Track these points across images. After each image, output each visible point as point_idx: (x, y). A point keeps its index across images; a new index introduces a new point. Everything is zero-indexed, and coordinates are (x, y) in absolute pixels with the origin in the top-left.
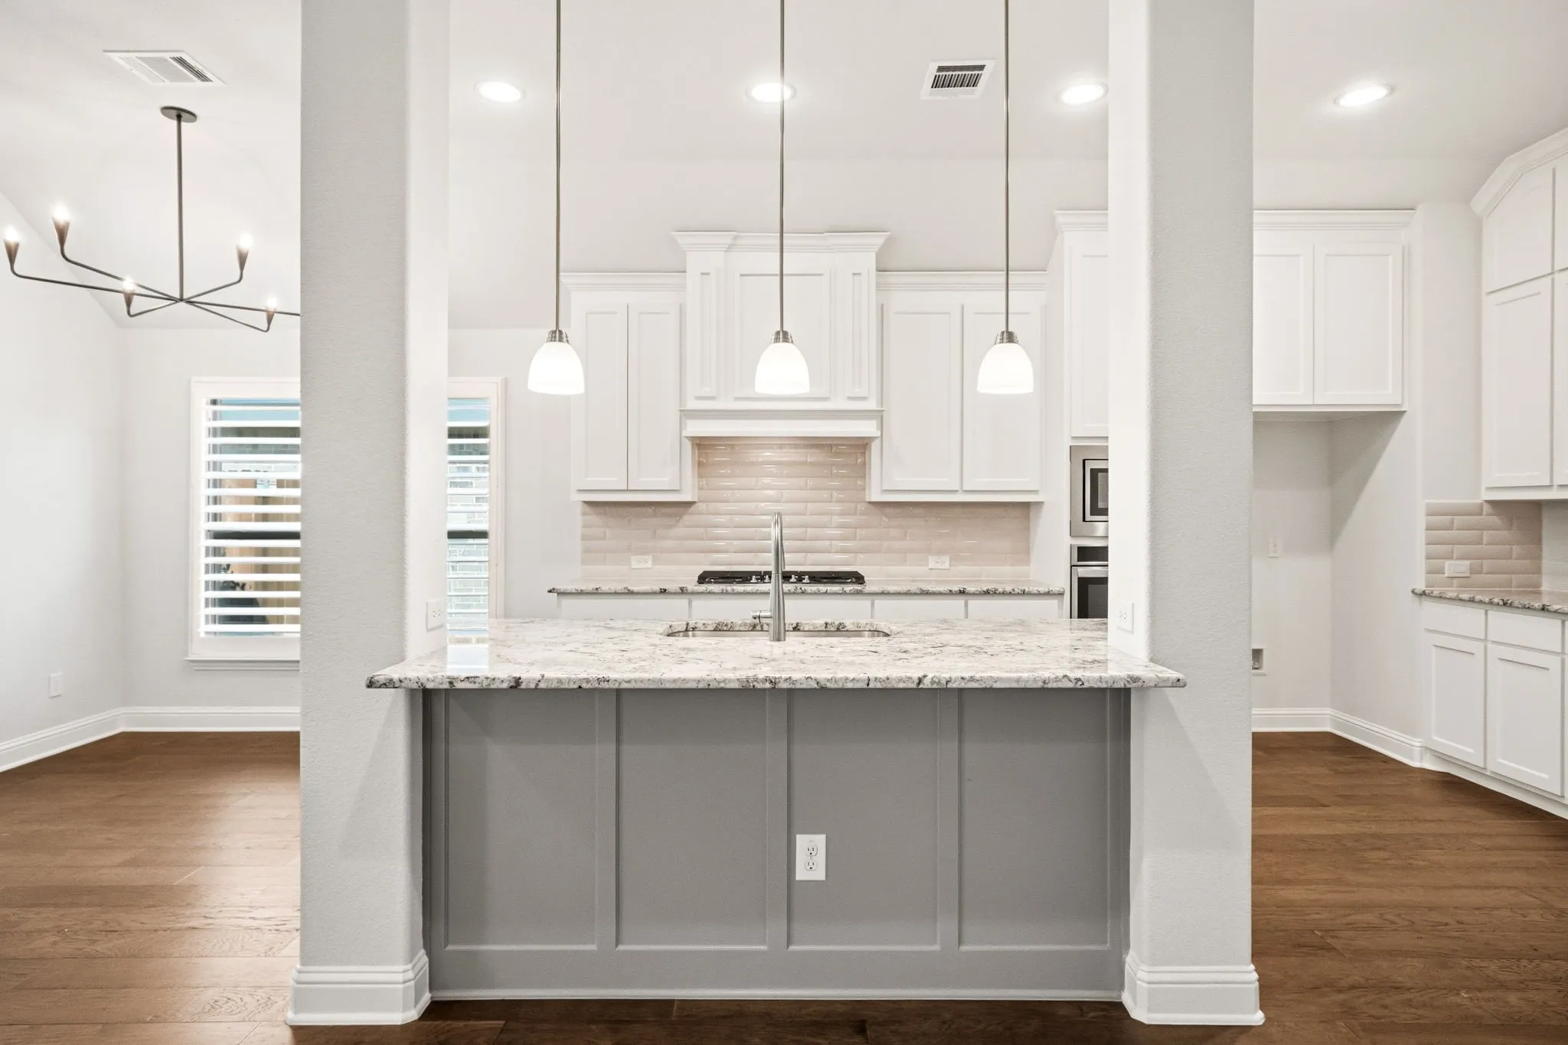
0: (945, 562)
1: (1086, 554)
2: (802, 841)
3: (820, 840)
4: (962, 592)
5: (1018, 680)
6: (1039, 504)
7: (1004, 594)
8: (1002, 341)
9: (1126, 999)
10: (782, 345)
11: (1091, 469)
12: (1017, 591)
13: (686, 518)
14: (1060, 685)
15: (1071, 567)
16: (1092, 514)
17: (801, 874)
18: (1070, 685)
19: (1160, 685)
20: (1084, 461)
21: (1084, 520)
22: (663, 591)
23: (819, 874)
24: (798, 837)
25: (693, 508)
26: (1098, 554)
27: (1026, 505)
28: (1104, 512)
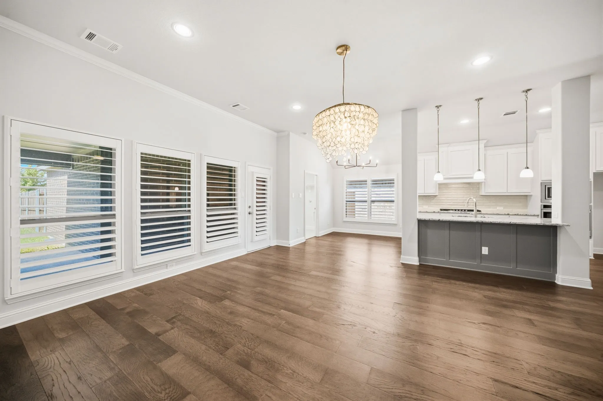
0: (502, 208)
1: (545, 207)
2: (483, 248)
3: (487, 248)
4: (508, 214)
5: (531, 223)
6: (531, 195)
7: (520, 215)
8: (526, 169)
9: (556, 281)
10: (479, 172)
11: (548, 188)
12: (524, 214)
13: (435, 198)
14: (540, 224)
15: (541, 209)
16: (548, 197)
17: (483, 253)
18: (542, 225)
19: (563, 226)
20: (545, 186)
21: (545, 199)
22: (434, 212)
23: (487, 253)
24: (483, 247)
25: (437, 196)
26: (549, 207)
27: (527, 196)
28: (551, 197)
